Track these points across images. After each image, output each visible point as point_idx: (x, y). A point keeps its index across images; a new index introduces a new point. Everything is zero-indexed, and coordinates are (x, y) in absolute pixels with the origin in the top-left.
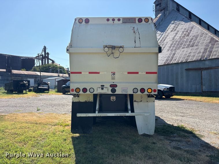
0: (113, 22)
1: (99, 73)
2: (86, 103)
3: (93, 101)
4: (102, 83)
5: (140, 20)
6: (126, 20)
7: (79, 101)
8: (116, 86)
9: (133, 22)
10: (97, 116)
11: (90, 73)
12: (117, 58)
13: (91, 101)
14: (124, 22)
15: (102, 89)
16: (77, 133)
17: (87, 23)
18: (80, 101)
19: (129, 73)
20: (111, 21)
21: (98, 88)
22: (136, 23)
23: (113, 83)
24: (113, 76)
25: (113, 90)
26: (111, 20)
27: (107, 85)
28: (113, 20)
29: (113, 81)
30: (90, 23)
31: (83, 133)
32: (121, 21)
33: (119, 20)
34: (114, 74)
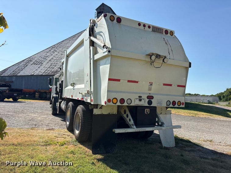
0: (144, 28)
1: (137, 82)
2: (109, 115)
3: (116, 114)
4: (139, 93)
5: (166, 32)
6: (156, 28)
7: (101, 114)
8: (152, 97)
9: (160, 33)
10: (136, 131)
11: (129, 81)
12: (158, 68)
13: (115, 113)
14: (154, 30)
15: (140, 100)
16: (99, 154)
17: (119, 23)
18: (103, 114)
19: (164, 85)
20: (142, 27)
21: (136, 99)
22: (163, 34)
23: (150, 94)
24: (150, 86)
25: (150, 103)
26: (142, 25)
27: (144, 97)
28: (144, 26)
29: (150, 92)
30: (122, 23)
31: (106, 153)
32: (151, 29)
33: (149, 27)
34: (151, 85)
